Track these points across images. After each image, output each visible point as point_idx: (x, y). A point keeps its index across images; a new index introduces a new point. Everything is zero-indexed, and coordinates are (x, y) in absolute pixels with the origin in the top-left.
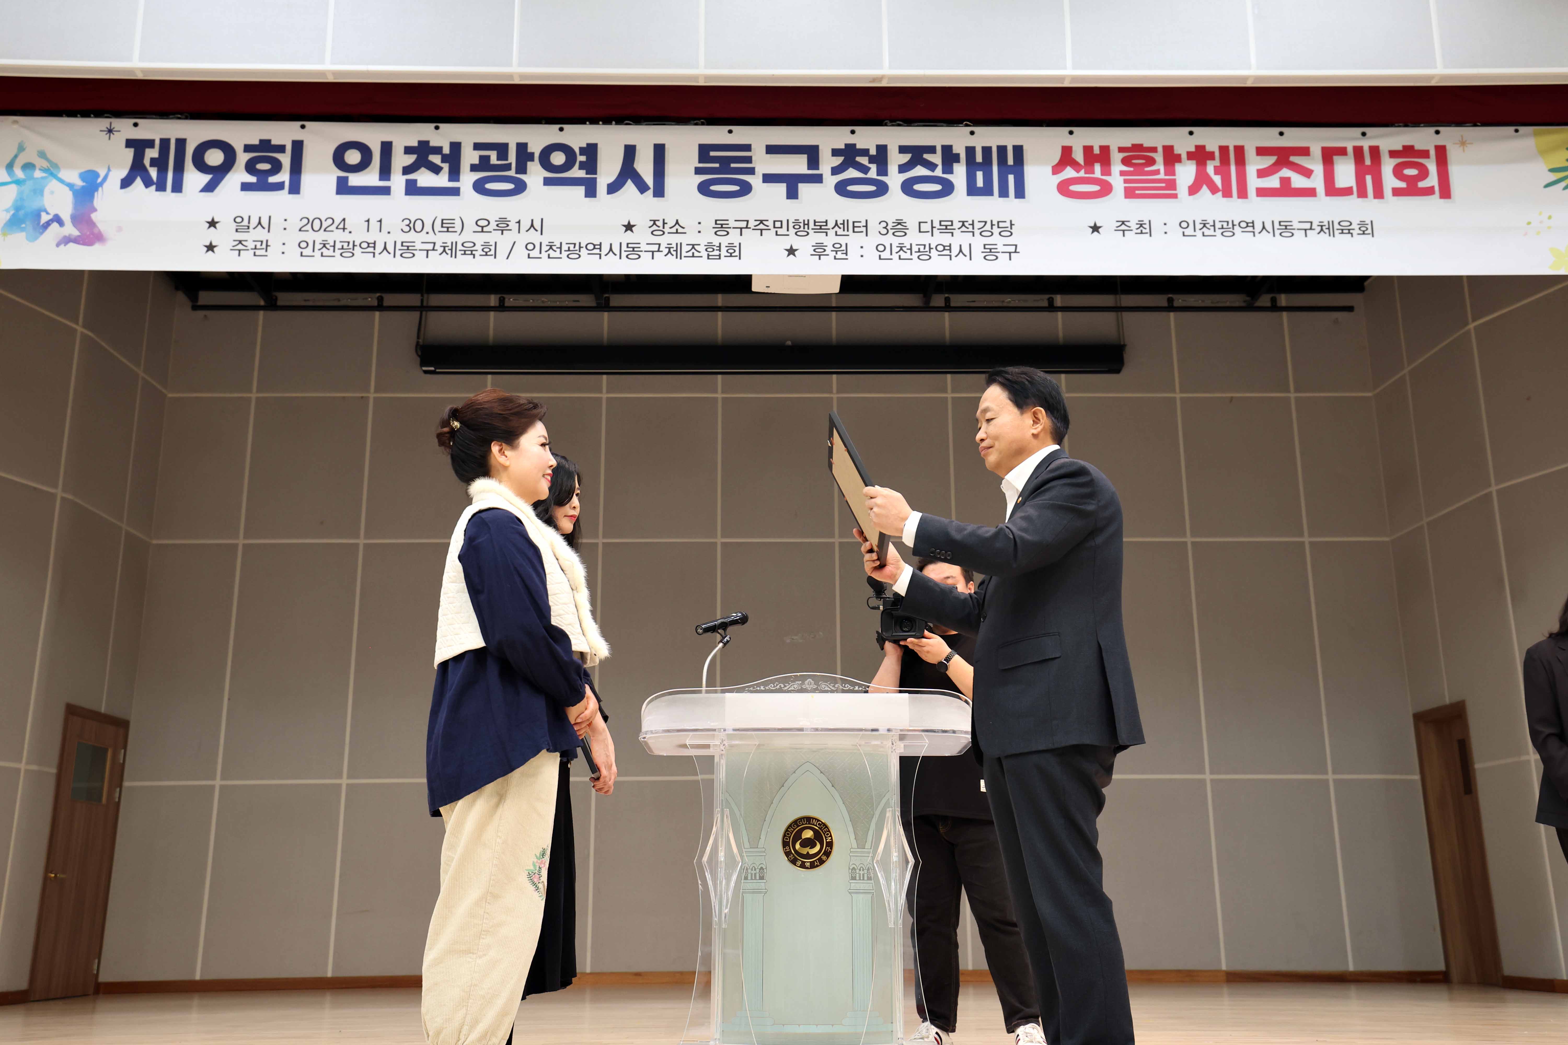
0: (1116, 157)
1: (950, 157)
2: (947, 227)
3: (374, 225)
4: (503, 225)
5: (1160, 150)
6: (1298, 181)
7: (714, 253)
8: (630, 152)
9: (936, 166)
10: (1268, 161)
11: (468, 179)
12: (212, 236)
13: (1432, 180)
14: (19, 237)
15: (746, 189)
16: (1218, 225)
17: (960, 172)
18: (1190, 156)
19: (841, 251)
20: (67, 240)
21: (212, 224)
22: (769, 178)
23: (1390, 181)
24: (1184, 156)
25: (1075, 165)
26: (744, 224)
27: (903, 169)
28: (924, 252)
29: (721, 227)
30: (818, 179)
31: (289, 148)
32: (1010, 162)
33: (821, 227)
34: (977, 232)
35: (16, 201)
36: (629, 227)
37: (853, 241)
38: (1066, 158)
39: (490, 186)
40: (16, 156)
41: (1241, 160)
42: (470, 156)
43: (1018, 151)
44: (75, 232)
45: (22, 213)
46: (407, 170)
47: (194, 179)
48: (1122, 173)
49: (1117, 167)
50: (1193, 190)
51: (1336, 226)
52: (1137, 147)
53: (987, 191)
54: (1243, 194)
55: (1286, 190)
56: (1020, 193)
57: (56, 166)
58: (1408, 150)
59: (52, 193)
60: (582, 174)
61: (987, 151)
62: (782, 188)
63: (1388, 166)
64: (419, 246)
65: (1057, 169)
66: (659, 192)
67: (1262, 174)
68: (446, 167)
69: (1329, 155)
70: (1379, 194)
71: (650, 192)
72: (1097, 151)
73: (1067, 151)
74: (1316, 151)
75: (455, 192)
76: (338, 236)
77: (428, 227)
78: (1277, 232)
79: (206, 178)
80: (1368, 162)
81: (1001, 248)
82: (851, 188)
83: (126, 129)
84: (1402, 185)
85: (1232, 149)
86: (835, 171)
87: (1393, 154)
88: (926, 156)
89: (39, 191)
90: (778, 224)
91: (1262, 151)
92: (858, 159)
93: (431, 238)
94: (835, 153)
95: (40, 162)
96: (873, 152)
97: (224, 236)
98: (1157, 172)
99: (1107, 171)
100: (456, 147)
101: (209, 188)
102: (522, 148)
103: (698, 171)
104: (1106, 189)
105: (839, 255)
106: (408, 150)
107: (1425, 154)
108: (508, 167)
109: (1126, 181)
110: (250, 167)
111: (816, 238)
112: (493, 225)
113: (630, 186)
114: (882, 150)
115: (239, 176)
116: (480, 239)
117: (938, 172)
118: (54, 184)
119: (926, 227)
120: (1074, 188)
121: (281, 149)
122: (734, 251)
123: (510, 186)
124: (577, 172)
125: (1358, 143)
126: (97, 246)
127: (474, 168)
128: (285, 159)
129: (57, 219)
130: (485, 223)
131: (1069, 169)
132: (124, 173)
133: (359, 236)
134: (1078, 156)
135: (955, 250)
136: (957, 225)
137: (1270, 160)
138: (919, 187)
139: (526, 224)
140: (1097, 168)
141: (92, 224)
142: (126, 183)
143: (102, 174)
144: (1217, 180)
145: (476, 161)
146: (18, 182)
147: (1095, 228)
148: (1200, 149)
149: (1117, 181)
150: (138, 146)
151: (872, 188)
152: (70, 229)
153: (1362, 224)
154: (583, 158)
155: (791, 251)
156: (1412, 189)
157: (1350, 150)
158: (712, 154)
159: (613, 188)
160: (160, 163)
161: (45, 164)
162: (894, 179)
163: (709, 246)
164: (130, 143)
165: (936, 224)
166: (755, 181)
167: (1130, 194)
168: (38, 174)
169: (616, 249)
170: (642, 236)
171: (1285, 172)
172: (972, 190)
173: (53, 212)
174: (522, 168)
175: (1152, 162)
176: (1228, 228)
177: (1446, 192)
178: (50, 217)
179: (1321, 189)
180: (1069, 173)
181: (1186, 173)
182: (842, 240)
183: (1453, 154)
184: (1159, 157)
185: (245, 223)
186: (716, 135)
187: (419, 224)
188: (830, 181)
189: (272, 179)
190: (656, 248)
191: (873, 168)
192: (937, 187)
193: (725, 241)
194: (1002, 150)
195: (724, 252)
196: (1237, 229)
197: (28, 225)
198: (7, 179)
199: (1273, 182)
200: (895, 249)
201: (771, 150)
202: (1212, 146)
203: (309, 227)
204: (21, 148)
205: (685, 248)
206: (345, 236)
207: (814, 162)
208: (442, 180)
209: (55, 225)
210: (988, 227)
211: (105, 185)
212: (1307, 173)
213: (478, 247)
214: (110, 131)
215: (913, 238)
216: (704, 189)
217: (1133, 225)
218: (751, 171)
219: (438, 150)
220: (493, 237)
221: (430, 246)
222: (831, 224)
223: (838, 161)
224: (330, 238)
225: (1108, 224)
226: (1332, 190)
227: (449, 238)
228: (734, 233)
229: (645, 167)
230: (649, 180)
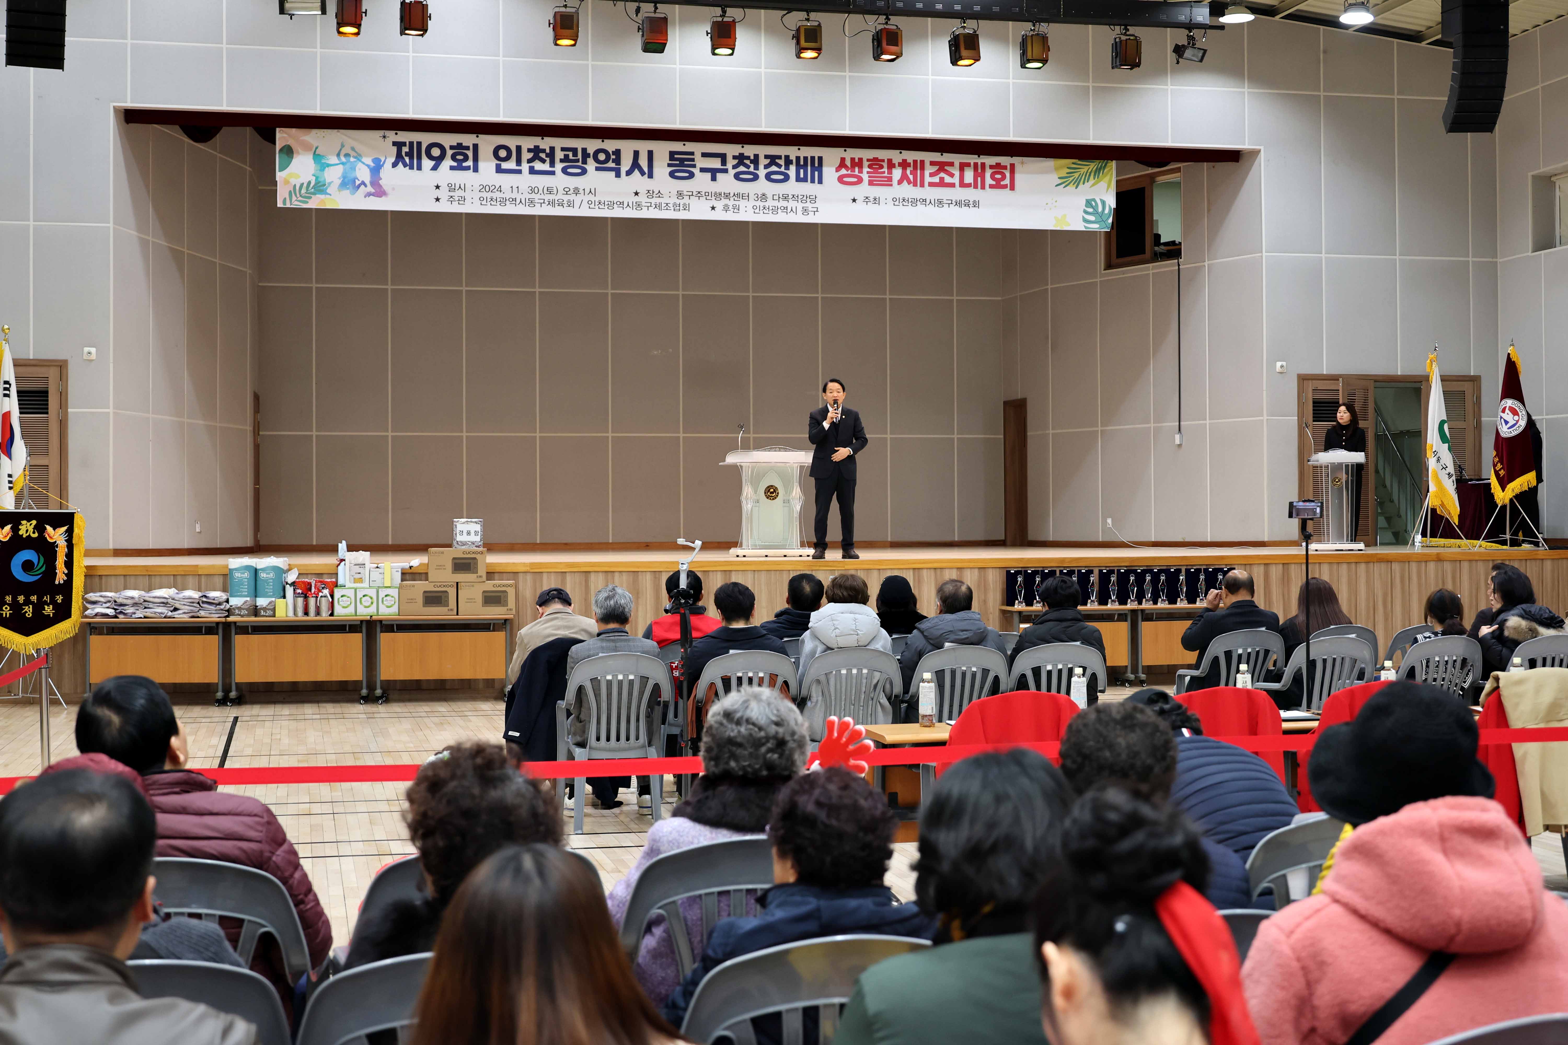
0: (866, 164)
1: (788, 162)
2: (786, 198)
3: (515, 189)
4: (576, 191)
5: (886, 161)
6: (948, 179)
7: (677, 208)
8: (636, 154)
9: (782, 166)
10: (935, 169)
11: (559, 166)
12: (438, 193)
13: (1007, 181)
14: (346, 193)
15: (692, 175)
16: (910, 200)
17: (793, 168)
18: (900, 165)
19: (737, 208)
20: (369, 194)
21: (438, 187)
22: (703, 170)
23: (989, 181)
24: (897, 165)
25: (846, 167)
26: (691, 194)
27: (766, 167)
28: (775, 210)
29: (680, 194)
30: (726, 171)
31: (471, 148)
32: (816, 165)
33: (727, 196)
34: (800, 201)
35: (343, 173)
36: (636, 194)
37: (742, 203)
38: (842, 164)
39: (570, 170)
40: (341, 150)
41: (923, 168)
42: (559, 155)
43: (820, 159)
44: (373, 191)
45: (346, 180)
46: (529, 161)
47: (427, 163)
48: (868, 172)
49: (866, 169)
50: (900, 182)
51: (963, 202)
52: (876, 159)
53: (805, 180)
54: (922, 185)
55: (942, 184)
56: (820, 182)
57: (360, 155)
58: (998, 165)
59: (360, 169)
60: (613, 165)
61: (806, 158)
62: (709, 175)
63: (988, 174)
64: (537, 201)
65: (838, 170)
66: (651, 176)
67: (931, 175)
68: (548, 160)
69: (963, 167)
70: (983, 187)
71: (646, 175)
72: (857, 160)
73: (843, 160)
74: (957, 164)
75: (553, 173)
76: (497, 195)
77: (541, 192)
78: (936, 205)
79: (432, 163)
80: (980, 171)
81: (810, 209)
82: (741, 176)
83: (392, 136)
84: (994, 183)
85: (919, 162)
86: (734, 167)
87: (991, 167)
88: (777, 161)
89: (353, 169)
90: (707, 194)
91: (932, 163)
92: (745, 161)
93: (542, 197)
94: (734, 157)
95: (352, 153)
96: (752, 158)
97: (444, 194)
98: (884, 172)
99: (861, 172)
100: (552, 149)
101: (435, 168)
102: (584, 150)
103: (669, 165)
104: (860, 181)
105: (735, 211)
106: (529, 150)
107: (1005, 168)
108: (578, 161)
109: (869, 177)
110: (453, 158)
111: (725, 201)
112: (572, 191)
113: (636, 171)
114: (756, 156)
115: (448, 162)
116: (566, 198)
117: (783, 169)
118: (360, 165)
119: (776, 197)
120: (845, 179)
121: (468, 148)
122: (686, 208)
123: (579, 171)
124: (611, 164)
125: (976, 161)
126: (384, 198)
127: (562, 161)
128: (470, 153)
129: (363, 183)
130: (568, 190)
131: (843, 169)
132: (393, 160)
133: (508, 195)
134: (848, 163)
135: (789, 210)
136: (790, 197)
137: (936, 168)
138: (773, 177)
139: (587, 191)
140: (857, 169)
141: (380, 186)
142: (394, 165)
143: (383, 160)
144: (911, 177)
145: (563, 158)
146: (343, 164)
147: (854, 200)
148: (904, 161)
149: (865, 177)
150: (399, 145)
151: (751, 177)
152: (370, 189)
153: (974, 202)
154: (614, 157)
155: (713, 208)
156: (998, 185)
157: (972, 164)
158: (676, 156)
159: (629, 173)
160: (410, 154)
161: (355, 154)
162: (762, 172)
163: (675, 204)
164: (394, 144)
165: (781, 196)
166: (696, 171)
167: (871, 183)
168: (352, 159)
169: (631, 205)
170: (642, 198)
171: (942, 175)
172: (798, 179)
173: (361, 180)
174: (584, 162)
175: (882, 167)
176: (914, 202)
177: (1012, 188)
178: (360, 182)
179: (957, 184)
180: (844, 171)
181: (897, 173)
182: (737, 203)
183: (1018, 168)
184: (885, 165)
185: (453, 187)
186: (678, 146)
187: (536, 189)
188: (732, 172)
189: (464, 164)
190: (649, 205)
191: (752, 166)
192: (782, 177)
193: (682, 202)
194: (813, 158)
195: (681, 208)
196: (918, 203)
197: (350, 186)
198: (338, 162)
199: (936, 179)
200: (762, 208)
201: (704, 155)
202: (910, 160)
203: (483, 190)
204: (343, 146)
205: (663, 205)
206: (501, 195)
207: (724, 162)
208: (546, 167)
209: (363, 186)
210: (805, 198)
211: (385, 165)
212: (952, 175)
213: (565, 202)
214: (384, 137)
215: (770, 203)
216: (672, 174)
217: (872, 200)
218: (694, 166)
219: (544, 151)
220: (572, 197)
221: (542, 201)
222: (732, 195)
223: (735, 162)
224: (494, 195)
225: (860, 199)
226: (963, 185)
227: (551, 197)
228: (686, 198)
229: (643, 162)
230: (646, 169)
